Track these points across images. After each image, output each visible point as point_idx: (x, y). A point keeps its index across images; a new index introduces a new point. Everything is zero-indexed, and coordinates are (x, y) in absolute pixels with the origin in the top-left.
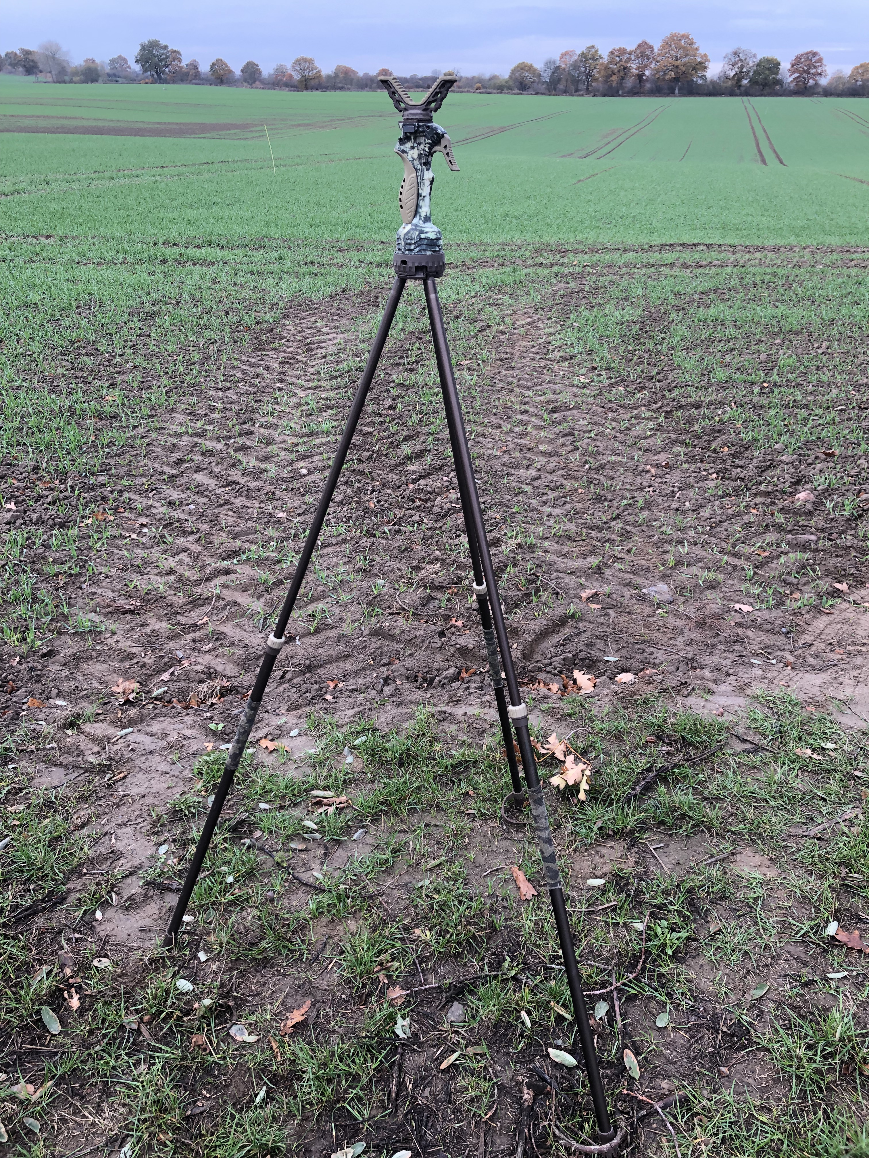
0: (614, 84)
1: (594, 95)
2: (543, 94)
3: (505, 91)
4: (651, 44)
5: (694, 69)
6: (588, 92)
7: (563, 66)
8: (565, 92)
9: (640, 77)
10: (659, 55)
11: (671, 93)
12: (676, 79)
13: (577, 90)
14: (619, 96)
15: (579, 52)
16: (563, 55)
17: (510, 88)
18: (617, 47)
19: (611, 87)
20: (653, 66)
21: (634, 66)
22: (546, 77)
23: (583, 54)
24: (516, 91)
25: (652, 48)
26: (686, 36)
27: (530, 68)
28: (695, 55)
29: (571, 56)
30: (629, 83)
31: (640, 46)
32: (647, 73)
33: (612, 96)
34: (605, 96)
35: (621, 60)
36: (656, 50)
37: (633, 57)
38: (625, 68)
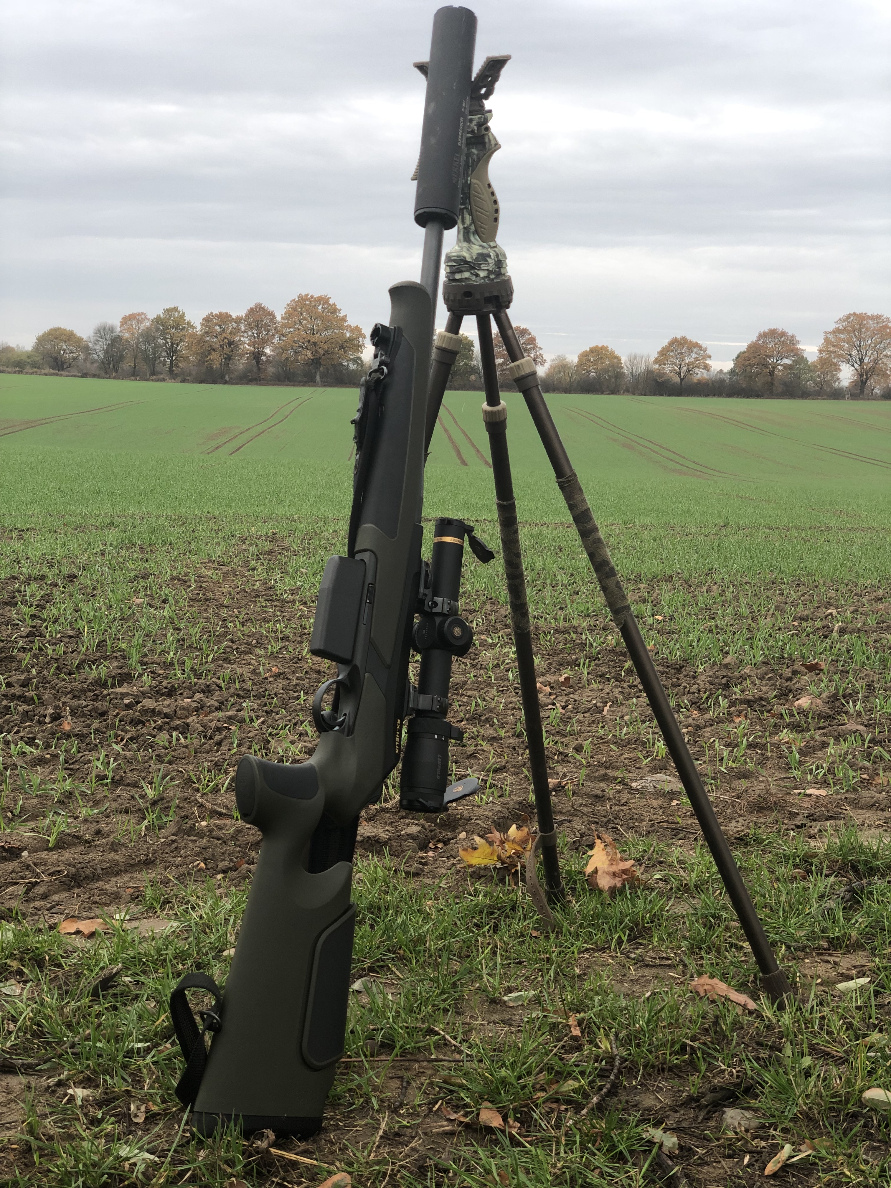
0: (216, 365)
1: (184, 381)
2: (94, 376)
3: (28, 369)
4: (271, 309)
5: (342, 347)
6: (173, 374)
7: (127, 335)
8: (134, 374)
9: (257, 356)
10: (284, 326)
11: (308, 380)
12: (316, 362)
13: (153, 373)
14: (226, 383)
15: (152, 316)
16: (126, 320)
17: (35, 365)
18: (216, 312)
19: (210, 369)
20: (276, 340)
21: (246, 340)
22: (99, 350)
23: (158, 318)
24: (47, 370)
25: (272, 315)
26: (324, 300)
27: (69, 337)
28: (341, 328)
29: (139, 322)
30: (241, 364)
31: (251, 311)
32: (268, 351)
33: (214, 382)
34: (201, 382)
35: (223, 331)
36: (279, 318)
37: (243, 328)
38: (231, 343)
